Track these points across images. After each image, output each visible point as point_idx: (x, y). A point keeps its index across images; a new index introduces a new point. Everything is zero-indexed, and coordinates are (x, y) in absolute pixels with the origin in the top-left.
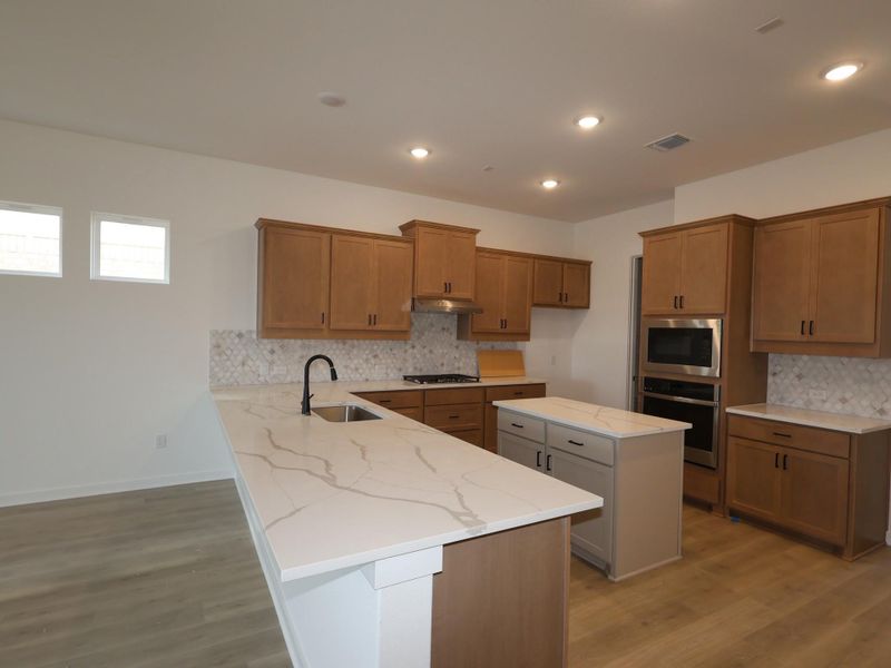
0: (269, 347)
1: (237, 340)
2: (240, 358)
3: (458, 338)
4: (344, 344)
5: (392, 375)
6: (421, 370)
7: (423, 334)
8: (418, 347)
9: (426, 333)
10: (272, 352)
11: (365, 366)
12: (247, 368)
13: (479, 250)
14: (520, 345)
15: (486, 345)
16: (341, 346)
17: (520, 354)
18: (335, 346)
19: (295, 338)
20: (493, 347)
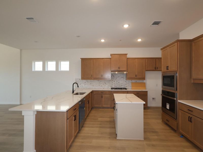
0: (85, 81)
1: (79, 80)
2: (80, 83)
3: (126, 80)
4: (99, 81)
5: (109, 87)
6: (116, 87)
7: (117, 79)
8: (116, 81)
9: (117, 78)
10: (85, 82)
11: (103, 85)
12: (81, 85)
13: (128, 58)
14: (145, 81)
15: (134, 81)
16: (98, 81)
17: (145, 83)
18: (97, 81)
19: (89, 80)
20: (136, 82)
